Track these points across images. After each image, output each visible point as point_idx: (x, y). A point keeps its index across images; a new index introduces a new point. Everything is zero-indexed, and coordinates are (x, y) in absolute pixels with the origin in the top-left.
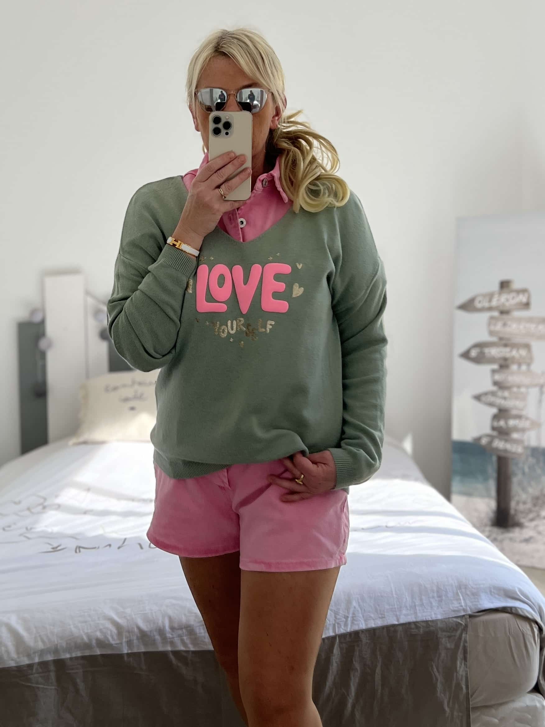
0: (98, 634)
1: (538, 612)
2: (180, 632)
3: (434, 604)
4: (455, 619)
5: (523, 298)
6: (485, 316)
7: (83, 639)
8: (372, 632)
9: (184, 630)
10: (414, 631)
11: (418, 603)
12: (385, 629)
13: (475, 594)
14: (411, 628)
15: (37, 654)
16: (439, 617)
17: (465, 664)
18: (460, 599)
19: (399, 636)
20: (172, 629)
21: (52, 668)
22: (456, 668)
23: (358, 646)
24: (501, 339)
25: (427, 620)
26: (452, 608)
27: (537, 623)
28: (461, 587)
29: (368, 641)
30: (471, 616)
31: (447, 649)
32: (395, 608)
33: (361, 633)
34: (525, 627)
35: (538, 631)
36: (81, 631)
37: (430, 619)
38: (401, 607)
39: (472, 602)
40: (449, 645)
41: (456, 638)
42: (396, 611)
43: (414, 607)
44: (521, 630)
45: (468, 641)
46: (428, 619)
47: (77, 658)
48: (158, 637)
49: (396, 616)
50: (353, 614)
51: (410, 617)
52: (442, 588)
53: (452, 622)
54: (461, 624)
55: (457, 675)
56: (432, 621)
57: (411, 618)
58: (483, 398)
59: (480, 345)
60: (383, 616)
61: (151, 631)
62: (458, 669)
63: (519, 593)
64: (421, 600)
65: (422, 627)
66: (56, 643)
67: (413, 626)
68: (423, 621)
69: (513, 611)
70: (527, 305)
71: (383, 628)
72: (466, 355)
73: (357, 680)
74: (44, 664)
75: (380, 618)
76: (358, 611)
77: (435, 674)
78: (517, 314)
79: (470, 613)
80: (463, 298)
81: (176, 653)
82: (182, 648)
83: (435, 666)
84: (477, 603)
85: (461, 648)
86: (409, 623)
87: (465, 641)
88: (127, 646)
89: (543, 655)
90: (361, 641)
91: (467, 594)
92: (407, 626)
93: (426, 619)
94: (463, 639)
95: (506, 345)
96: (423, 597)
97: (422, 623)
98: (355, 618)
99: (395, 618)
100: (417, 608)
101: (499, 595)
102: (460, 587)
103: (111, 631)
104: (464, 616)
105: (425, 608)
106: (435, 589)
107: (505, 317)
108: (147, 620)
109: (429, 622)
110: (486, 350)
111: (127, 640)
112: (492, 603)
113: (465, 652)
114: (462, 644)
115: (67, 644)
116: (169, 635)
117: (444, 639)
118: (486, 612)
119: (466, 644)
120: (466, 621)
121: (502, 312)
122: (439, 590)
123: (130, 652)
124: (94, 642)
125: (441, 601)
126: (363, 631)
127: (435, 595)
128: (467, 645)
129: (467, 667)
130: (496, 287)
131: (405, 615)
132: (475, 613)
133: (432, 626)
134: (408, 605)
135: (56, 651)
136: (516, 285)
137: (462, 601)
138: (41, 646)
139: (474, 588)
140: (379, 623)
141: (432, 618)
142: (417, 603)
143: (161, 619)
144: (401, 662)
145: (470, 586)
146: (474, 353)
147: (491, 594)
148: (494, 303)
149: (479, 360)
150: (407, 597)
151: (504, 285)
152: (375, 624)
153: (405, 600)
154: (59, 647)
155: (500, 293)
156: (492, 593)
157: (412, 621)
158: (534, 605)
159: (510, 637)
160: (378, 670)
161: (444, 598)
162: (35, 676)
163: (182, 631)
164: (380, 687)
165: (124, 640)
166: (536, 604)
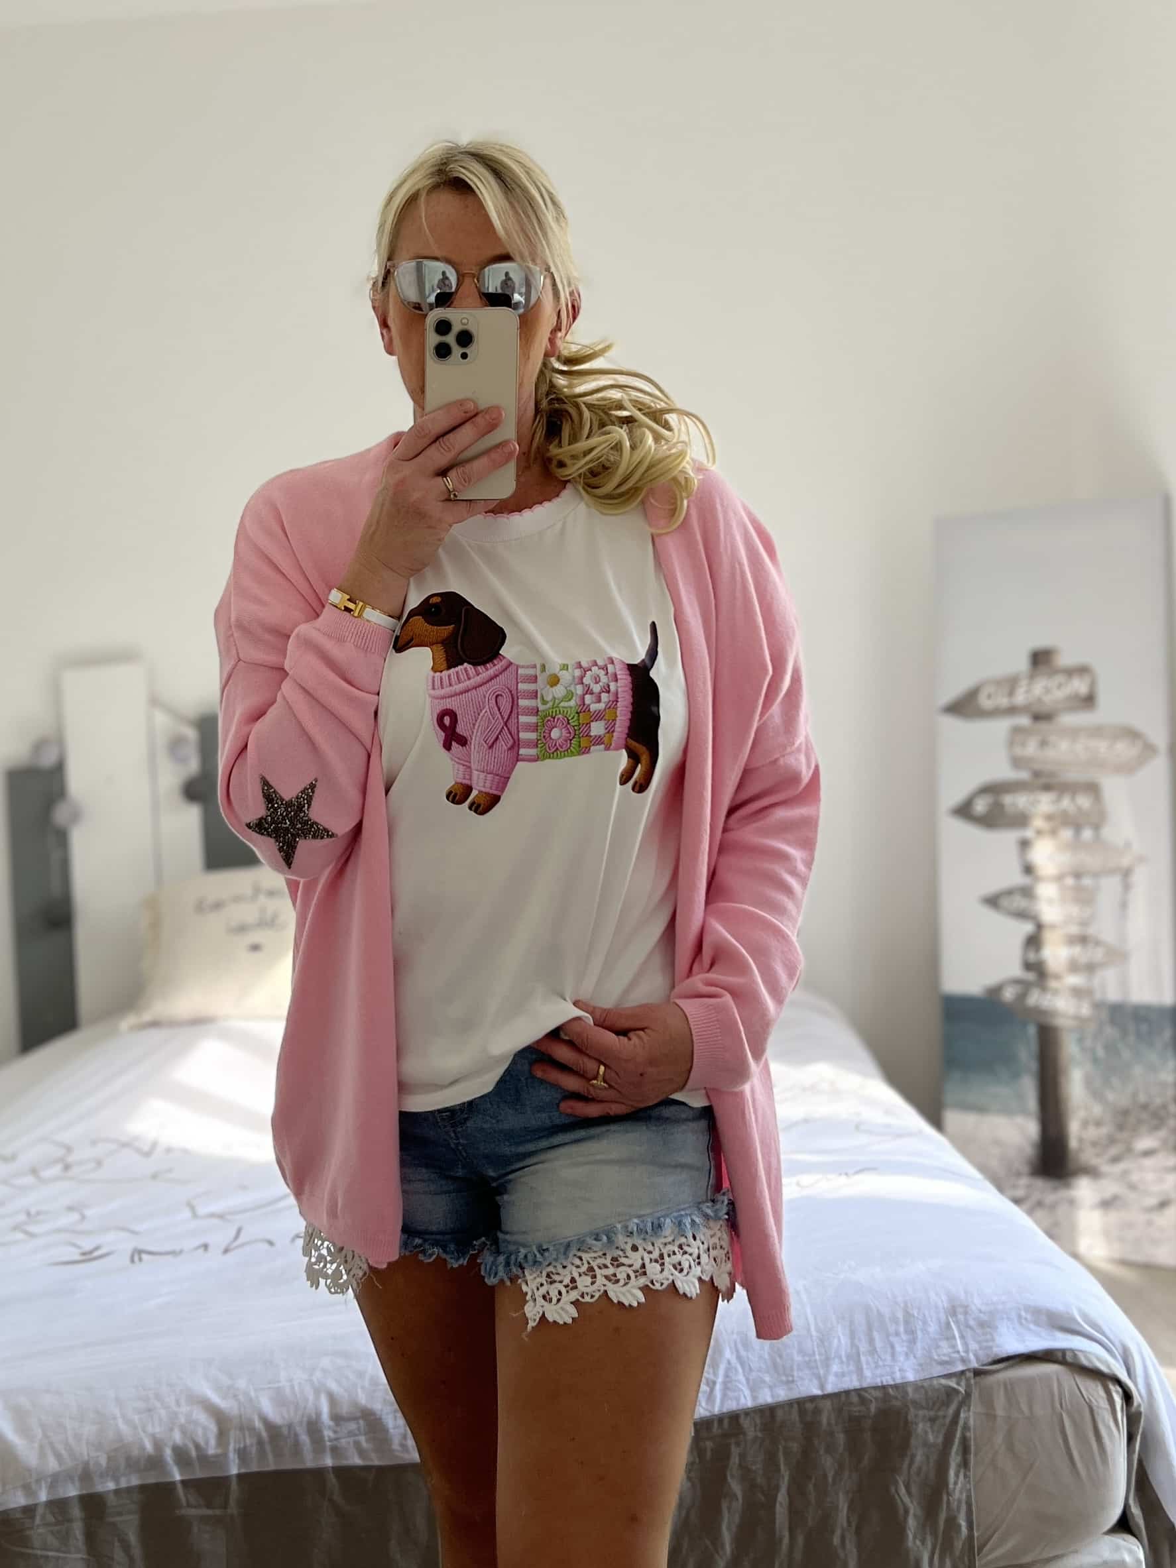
0: (177, 1437)
1: (1121, 1357)
2: (352, 1426)
3: (898, 1349)
4: (943, 1381)
5: (1080, 686)
6: (1001, 727)
7: (143, 1448)
8: (768, 1414)
9: (361, 1422)
10: (856, 1410)
11: (863, 1347)
12: (796, 1406)
13: (986, 1325)
14: (851, 1403)
15: (43, 1485)
16: (911, 1377)
17: (965, 1476)
18: (954, 1337)
19: (824, 1421)
20: (337, 1418)
21: (76, 1512)
22: (947, 1485)
23: (738, 1444)
24: (1037, 774)
25: (885, 1383)
26: (936, 1357)
27: (1118, 1382)
28: (955, 1309)
29: (759, 1435)
30: (978, 1373)
31: (926, 1444)
32: (815, 1361)
33: (742, 1417)
34: (1095, 1392)
35: (1122, 1399)
36: (140, 1430)
37: (892, 1383)
38: (828, 1359)
39: (979, 1342)
40: (931, 1438)
41: (948, 1420)
42: (817, 1368)
43: (854, 1357)
44: (1086, 1397)
45: (972, 1427)
46: (887, 1381)
47: (129, 1490)
48: (304, 1438)
49: (819, 1377)
50: (727, 1376)
51: (847, 1379)
52: (916, 1315)
53: (937, 1387)
54: (957, 1391)
55: (948, 1499)
56: (896, 1387)
57: (851, 1383)
58: (1005, 902)
59: (994, 789)
60: (790, 1379)
61: (290, 1426)
62: (951, 1486)
63: (1080, 1320)
64: (871, 1341)
65: (873, 1400)
66: (86, 1458)
67: (855, 1399)
68: (876, 1388)
69: (1069, 1358)
70: (1089, 701)
71: (790, 1404)
72: (964, 811)
73: (737, 1519)
74: (58, 1506)
75: (782, 1382)
76: (736, 1370)
77: (902, 1501)
78: (1069, 719)
79: (974, 1364)
80: (953, 691)
81: (343, 1472)
82: (357, 1461)
83: (904, 1483)
84: (990, 1344)
85: (957, 1441)
86: (847, 1393)
87: (966, 1427)
88: (239, 1457)
89: (1134, 1452)
90: (744, 1434)
91: (971, 1328)
92: (840, 1398)
93: (882, 1382)
94: (961, 1423)
95: (1047, 788)
96: (876, 1335)
97: (873, 1392)
98: (729, 1385)
99: (815, 1382)
100: (863, 1358)
101: (1037, 1323)
102: (953, 1311)
103: (205, 1429)
104: (963, 1372)
105: (879, 1357)
106: (900, 1315)
107: (1043, 726)
108: (280, 1399)
109: (890, 1390)
110: (1008, 799)
111: (237, 1447)
112: (1024, 1341)
113: (965, 1449)
114: (958, 1434)
115: (109, 1459)
116: (328, 1434)
117: (921, 1426)
118: (1011, 1362)
119: (968, 1434)
120: (968, 1386)
121: (1038, 717)
122: (908, 1318)
123: (243, 1471)
124: (168, 1453)
125: (913, 1341)
126: (747, 1412)
127: (902, 1329)
128: (970, 1435)
129: (969, 1482)
130: (1022, 664)
131: (836, 1375)
132: (984, 1365)
133: (896, 1398)
134: (843, 1354)
135: (86, 1475)
136: (1065, 659)
137: (959, 1342)
138: (52, 1465)
139: (984, 1313)
140: (782, 1394)
141: (894, 1380)
142: (862, 1349)
143: (311, 1397)
144: (830, 1480)
145: (974, 1308)
146: (980, 806)
147: (1021, 1324)
148: (1020, 698)
149: (994, 819)
150: (842, 1337)
151: (1040, 659)
152: (772, 1396)
153: (836, 1341)
154: (91, 1466)
155: (1032, 677)
156: (1023, 1321)
157: (851, 1387)
158: (1114, 1346)
159: (1062, 1415)
160: (782, 1497)
161: (919, 1334)
162: (40, 1532)
163: (358, 1423)
164: (786, 1534)
165: (231, 1447)
166: (1117, 1343)
